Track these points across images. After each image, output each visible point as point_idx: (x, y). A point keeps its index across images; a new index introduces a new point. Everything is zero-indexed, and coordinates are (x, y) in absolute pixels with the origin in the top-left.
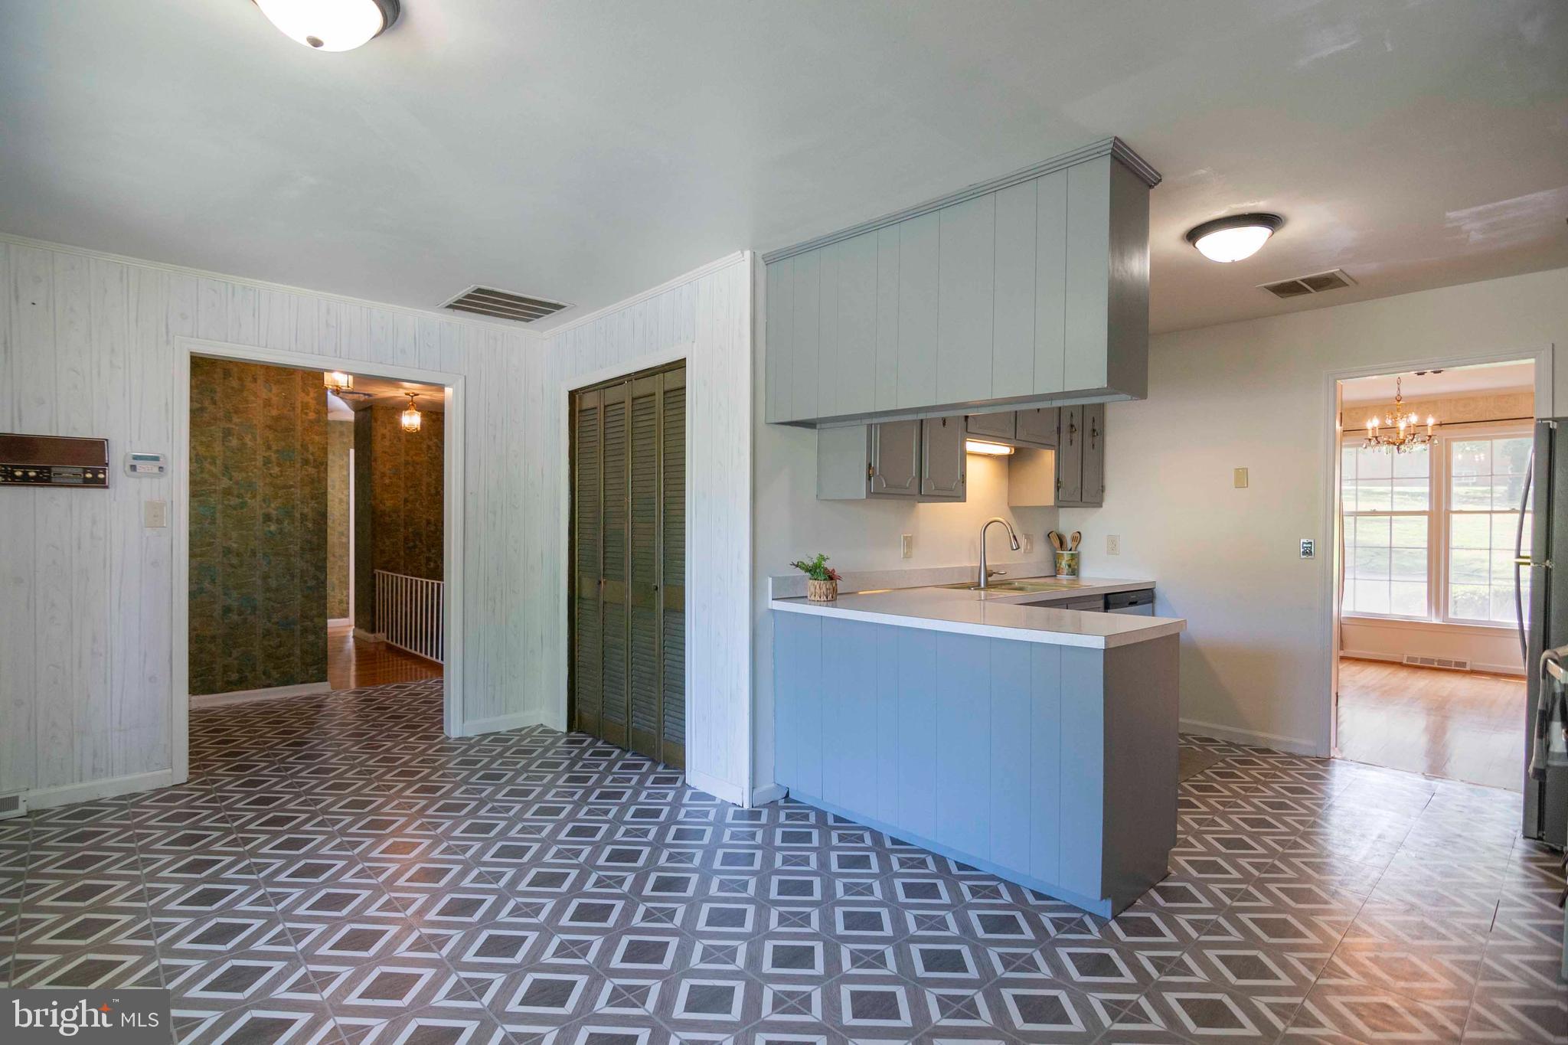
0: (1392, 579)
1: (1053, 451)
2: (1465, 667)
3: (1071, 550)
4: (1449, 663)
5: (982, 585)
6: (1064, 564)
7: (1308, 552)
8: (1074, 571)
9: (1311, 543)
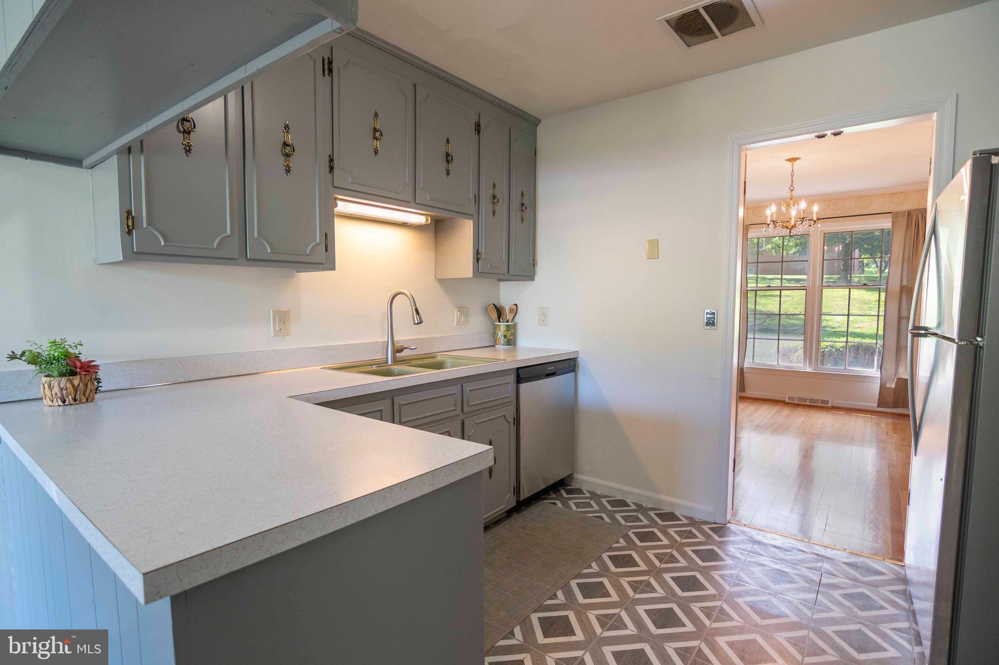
0: (780, 338)
1: (472, 221)
2: (828, 404)
3: (508, 322)
4: (817, 401)
5: (390, 362)
6: (500, 334)
7: (711, 323)
8: (511, 341)
9: (713, 314)
